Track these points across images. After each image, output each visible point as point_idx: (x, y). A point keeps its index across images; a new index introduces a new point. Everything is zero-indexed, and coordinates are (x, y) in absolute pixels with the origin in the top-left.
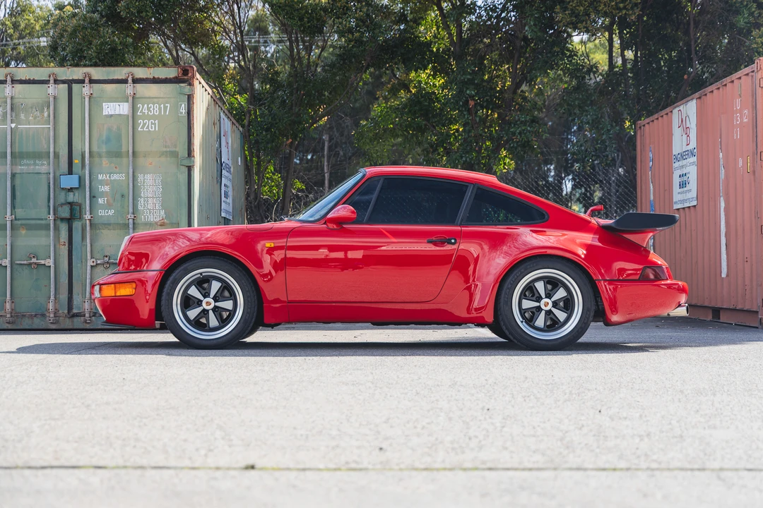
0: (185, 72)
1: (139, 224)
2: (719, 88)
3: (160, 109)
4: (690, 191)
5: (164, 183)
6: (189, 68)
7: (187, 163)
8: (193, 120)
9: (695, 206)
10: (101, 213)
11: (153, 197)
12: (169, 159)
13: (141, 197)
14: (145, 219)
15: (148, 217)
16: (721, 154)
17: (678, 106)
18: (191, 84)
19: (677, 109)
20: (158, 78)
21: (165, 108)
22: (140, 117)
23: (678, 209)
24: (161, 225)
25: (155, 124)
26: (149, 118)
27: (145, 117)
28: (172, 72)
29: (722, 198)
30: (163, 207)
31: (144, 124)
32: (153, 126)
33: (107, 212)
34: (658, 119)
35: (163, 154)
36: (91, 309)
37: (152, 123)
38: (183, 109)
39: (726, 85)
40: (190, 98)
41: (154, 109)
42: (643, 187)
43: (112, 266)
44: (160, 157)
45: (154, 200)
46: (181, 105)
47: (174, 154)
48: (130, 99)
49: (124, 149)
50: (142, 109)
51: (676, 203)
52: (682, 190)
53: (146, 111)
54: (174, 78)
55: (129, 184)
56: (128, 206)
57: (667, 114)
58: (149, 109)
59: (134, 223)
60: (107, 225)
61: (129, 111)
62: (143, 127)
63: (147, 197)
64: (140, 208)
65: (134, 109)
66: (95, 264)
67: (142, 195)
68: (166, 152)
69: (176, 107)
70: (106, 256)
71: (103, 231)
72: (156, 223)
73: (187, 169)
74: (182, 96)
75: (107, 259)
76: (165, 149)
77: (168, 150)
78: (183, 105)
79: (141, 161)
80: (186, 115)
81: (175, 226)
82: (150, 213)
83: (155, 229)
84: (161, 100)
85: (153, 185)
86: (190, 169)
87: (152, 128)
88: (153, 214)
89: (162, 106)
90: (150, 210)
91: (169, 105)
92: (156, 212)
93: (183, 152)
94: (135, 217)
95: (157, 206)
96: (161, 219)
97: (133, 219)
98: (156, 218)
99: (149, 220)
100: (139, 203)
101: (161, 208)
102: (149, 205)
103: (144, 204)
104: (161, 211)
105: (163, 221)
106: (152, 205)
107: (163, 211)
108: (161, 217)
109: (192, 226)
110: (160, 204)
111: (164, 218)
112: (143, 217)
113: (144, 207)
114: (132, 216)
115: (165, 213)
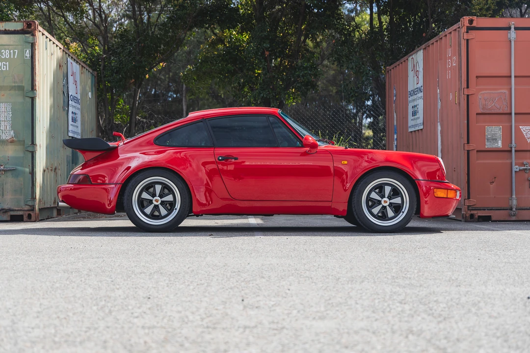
0: (29, 25)
2: (437, 41)
3: (10, 54)
4: (418, 118)
5: (13, 110)
6: (32, 23)
7: (30, 95)
8: (35, 62)
9: (422, 129)
11: (5, 121)
12: (17, 92)
15: (1, 136)
16: (438, 90)
17: (412, 55)
18: (34, 35)
19: (411, 57)
20: (9, 30)
21: (14, 53)
23: (411, 132)
24: (10, 142)
25: (6, 65)
26: (2, 60)
28: (18, 26)
29: (439, 124)
30: (13, 128)
34: (399, 65)
35: (12, 88)
37: (4, 65)
38: (28, 54)
39: (441, 38)
40: (33, 46)
41: (5, 54)
42: (390, 115)
44: (10, 90)
45: (6, 123)
46: (26, 51)
47: (21, 88)
51: (410, 127)
52: (414, 117)
54: (21, 30)
57: (405, 61)
58: (1, 53)
63: (1, 121)
68: (15, 86)
69: (22, 53)
72: (7, 140)
73: (30, 100)
74: (27, 44)
76: (14, 84)
77: (16, 85)
78: (28, 51)
80: (30, 58)
81: (22, 142)
82: (3, 132)
83: (7, 145)
84: (11, 47)
85: (5, 112)
86: (33, 99)
87: (4, 68)
88: (5, 133)
89: (12, 51)
90: (2, 130)
91: (17, 51)
92: (7, 132)
93: (27, 86)
95: (8, 127)
96: (11, 137)
98: (7, 137)
99: (2, 138)
101: (11, 129)
102: (2, 127)
104: (11, 131)
105: (12, 139)
106: (4, 126)
107: (13, 131)
108: (11, 135)
109: (35, 143)
110: (10, 126)
111: (13, 136)
115: (14, 133)
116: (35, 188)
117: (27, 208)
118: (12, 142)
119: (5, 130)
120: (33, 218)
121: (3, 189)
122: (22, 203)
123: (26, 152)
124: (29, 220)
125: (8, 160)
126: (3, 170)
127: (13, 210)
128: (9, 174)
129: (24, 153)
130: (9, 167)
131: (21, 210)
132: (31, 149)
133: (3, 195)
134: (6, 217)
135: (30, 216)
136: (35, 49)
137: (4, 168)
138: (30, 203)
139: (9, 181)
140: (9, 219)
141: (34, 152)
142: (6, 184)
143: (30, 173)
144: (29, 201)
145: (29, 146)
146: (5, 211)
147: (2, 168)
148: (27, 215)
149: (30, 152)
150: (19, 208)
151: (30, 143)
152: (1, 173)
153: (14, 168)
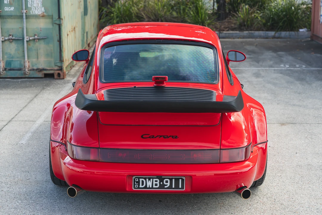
1: (29, 16)
10: (6, 9)
14: (32, 12)
15: (34, 12)
24: (42, 16)
30: (43, 5)
33: (10, 9)
36: (3, 66)
43: (14, 41)
45: (38, 1)
56: (22, 5)
59: (26, 16)
60: (11, 16)
64: (29, 6)
66: (4, 40)
70: (11, 35)
71: (8, 20)
72: (39, 15)
75: (11, 37)
81: (51, 17)
82: (35, 9)
83: (39, 18)
90: (35, 7)
92: (39, 9)
94: (26, 11)
95: (39, 5)
96: (42, 12)
97: (26, 13)
98: (39, 12)
99: (35, 13)
100: (29, 3)
101: (42, 6)
102: (34, 4)
103: (32, 4)
104: (42, 8)
105: (43, 14)
106: (36, 4)
107: (43, 8)
108: (42, 11)
109: (61, 18)
110: (41, 4)
111: (44, 12)
112: (31, 11)
113: (32, 5)
114: (25, 11)
115: (44, 9)
116: (62, 53)
117: (56, 68)
118: (43, 16)
120: (62, 77)
121: (37, 53)
122: (53, 65)
123: (55, 25)
124: (58, 78)
125: (41, 30)
126: (38, 39)
127: (46, 70)
128: (42, 42)
129: (53, 25)
130: (42, 35)
131: (52, 70)
132: (58, 22)
133: (38, 58)
134: (41, 75)
135: (59, 75)
137: (38, 37)
138: (59, 65)
139: (42, 47)
140: (43, 76)
141: (61, 25)
142: (39, 49)
143: (58, 41)
144: (58, 62)
145: (56, 20)
146: (40, 70)
147: (36, 37)
148: (57, 74)
149: (58, 24)
150: (51, 68)
151: (57, 17)
152: (35, 41)
153: (46, 37)
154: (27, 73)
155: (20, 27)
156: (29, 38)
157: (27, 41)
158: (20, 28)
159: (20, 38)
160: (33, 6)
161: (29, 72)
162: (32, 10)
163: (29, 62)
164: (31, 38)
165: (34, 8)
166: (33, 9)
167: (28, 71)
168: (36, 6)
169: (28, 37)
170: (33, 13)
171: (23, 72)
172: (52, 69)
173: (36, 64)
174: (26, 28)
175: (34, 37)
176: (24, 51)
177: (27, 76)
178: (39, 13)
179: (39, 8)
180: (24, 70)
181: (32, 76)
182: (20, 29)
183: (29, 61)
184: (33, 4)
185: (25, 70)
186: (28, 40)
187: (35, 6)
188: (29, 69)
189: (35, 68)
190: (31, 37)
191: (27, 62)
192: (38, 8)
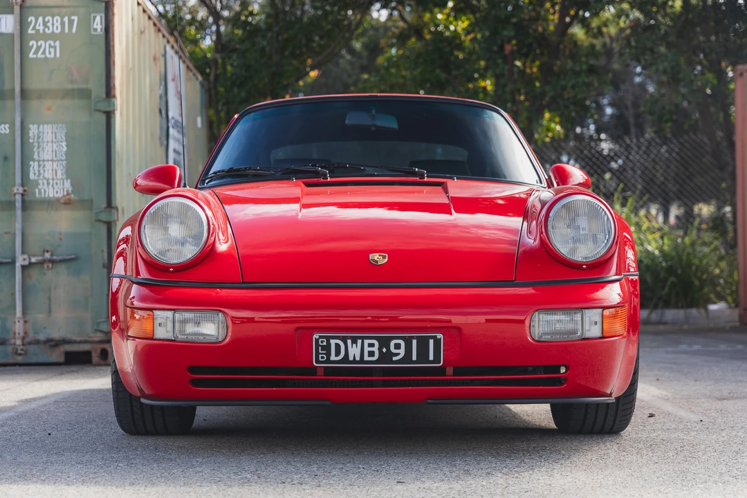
1: (30, 202)
3: (63, 24)
5: (70, 140)
7: (103, 106)
8: (113, 40)
11: (52, 160)
12: (77, 101)
13: (34, 160)
14: (40, 193)
15: (45, 192)
21: (71, 22)
22: (33, 37)
24: (65, 203)
25: (55, 48)
26: (46, 37)
27: (38, 36)
30: (69, 173)
31: (38, 48)
32: (52, 50)
35: (68, 94)
37: (50, 46)
38: (98, 24)
40: (108, 7)
41: (53, 25)
44: (63, 98)
45: (55, 165)
46: (95, 18)
47: (85, 94)
48: (17, 9)
49: (7, 87)
50: (36, 24)
53: (41, 28)
55: (14, 140)
56: (14, 174)
58: (45, 24)
59: (23, 202)
61: (15, 26)
62: (36, 52)
63: (44, 161)
64: (32, 176)
65: (23, 24)
67: (36, 157)
68: (73, 90)
69: (86, 23)
72: (58, 200)
73: (103, 118)
74: (96, 4)
76: (70, 86)
77: (75, 86)
78: (98, 19)
79: (34, 104)
80: (103, 33)
81: (86, 204)
82: (48, 184)
83: (56, 209)
84: (64, 10)
85: (52, 142)
86: (109, 115)
87: (50, 53)
88: (53, 185)
89: (66, 19)
90: (48, 180)
91: (75, 18)
92: (57, 184)
93: (98, 90)
94: (25, 191)
95: (59, 173)
96: (65, 193)
97: (23, 195)
98: (57, 192)
99: (47, 195)
100: (31, 169)
101: (65, 176)
102: (46, 172)
103: (39, 171)
104: (65, 181)
105: (68, 197)
106: (50, 171)
107: (69, 181)
108: (65, 190)
109: (113, 205)
110: (64, 171)
111: (70, 191)
112: (37, 190)
113: (39, 176)
114: (21, 190)
115: (72, 184)
117: (99, 336)
118: (68, 203)
119: (53, 179)
121: (50, 299)
122: (89, 328)
123: (98, 224)
124: (102, 362)
125: (61, 239)
126: (52, 261)
127: (71, 342)
128: (62, 268)
129: (93, 226)
130: (63, 252)
131: (85, 342)
132: (104, 217)
133: (50, 312)
134: (57, 356)
135: (104, 354)
136: (113, 14)
137: (52, 255)
138: (105, 328)
139: (61, 283)
140: (62, 359)
141: (113, 224)
142: (55, 288)
143: (104, 266)
144: (103, 322)
145: (101, 212)
146: (53, 344)
147: (48, 256)
148: (99, 351)
149: (105, 222)
150: (83, 339)
151: (105, 205)
152: (45, 266)
153: (73, 256)
154: (19, 352)
155: (7, 231)
156: (30, 259)
157: (23, 267)
158: (6, 233)
159: (6, 258)
160: (41, 177)
161: (24, 348)
162: (40, 187)
163: (26, 322)
164: (33, 260)
165: (45, 181)
166: (43, 184)
167: (23, 345)
168: (51, 177)
169: (26, 256)
170: (43, 195)
171: (9, 349)
172: (87, 338)
173: (45, 328)
174: (23, 235)
175: (43, 255)
176: (13, 294)
177: (19, 359)
178: (56, 196)
179: (59, 182)
180: (11, 344)
181: (34, 360)
182: (6, 236)
183: (27, 319)
184: (42, 171)
185: (15, 344)
186: (26, 263)
187: (46, 176)
188: (27, 340)
189: (42, 337)
190: (34, 256)
191: (22, 321)
192: (55, 181)
